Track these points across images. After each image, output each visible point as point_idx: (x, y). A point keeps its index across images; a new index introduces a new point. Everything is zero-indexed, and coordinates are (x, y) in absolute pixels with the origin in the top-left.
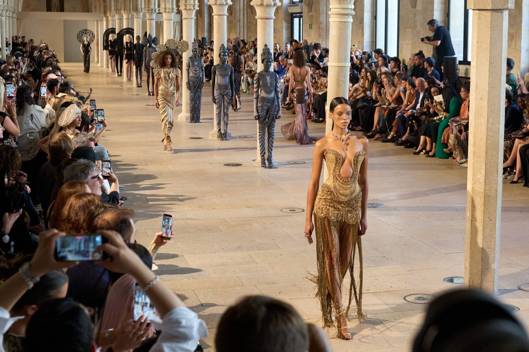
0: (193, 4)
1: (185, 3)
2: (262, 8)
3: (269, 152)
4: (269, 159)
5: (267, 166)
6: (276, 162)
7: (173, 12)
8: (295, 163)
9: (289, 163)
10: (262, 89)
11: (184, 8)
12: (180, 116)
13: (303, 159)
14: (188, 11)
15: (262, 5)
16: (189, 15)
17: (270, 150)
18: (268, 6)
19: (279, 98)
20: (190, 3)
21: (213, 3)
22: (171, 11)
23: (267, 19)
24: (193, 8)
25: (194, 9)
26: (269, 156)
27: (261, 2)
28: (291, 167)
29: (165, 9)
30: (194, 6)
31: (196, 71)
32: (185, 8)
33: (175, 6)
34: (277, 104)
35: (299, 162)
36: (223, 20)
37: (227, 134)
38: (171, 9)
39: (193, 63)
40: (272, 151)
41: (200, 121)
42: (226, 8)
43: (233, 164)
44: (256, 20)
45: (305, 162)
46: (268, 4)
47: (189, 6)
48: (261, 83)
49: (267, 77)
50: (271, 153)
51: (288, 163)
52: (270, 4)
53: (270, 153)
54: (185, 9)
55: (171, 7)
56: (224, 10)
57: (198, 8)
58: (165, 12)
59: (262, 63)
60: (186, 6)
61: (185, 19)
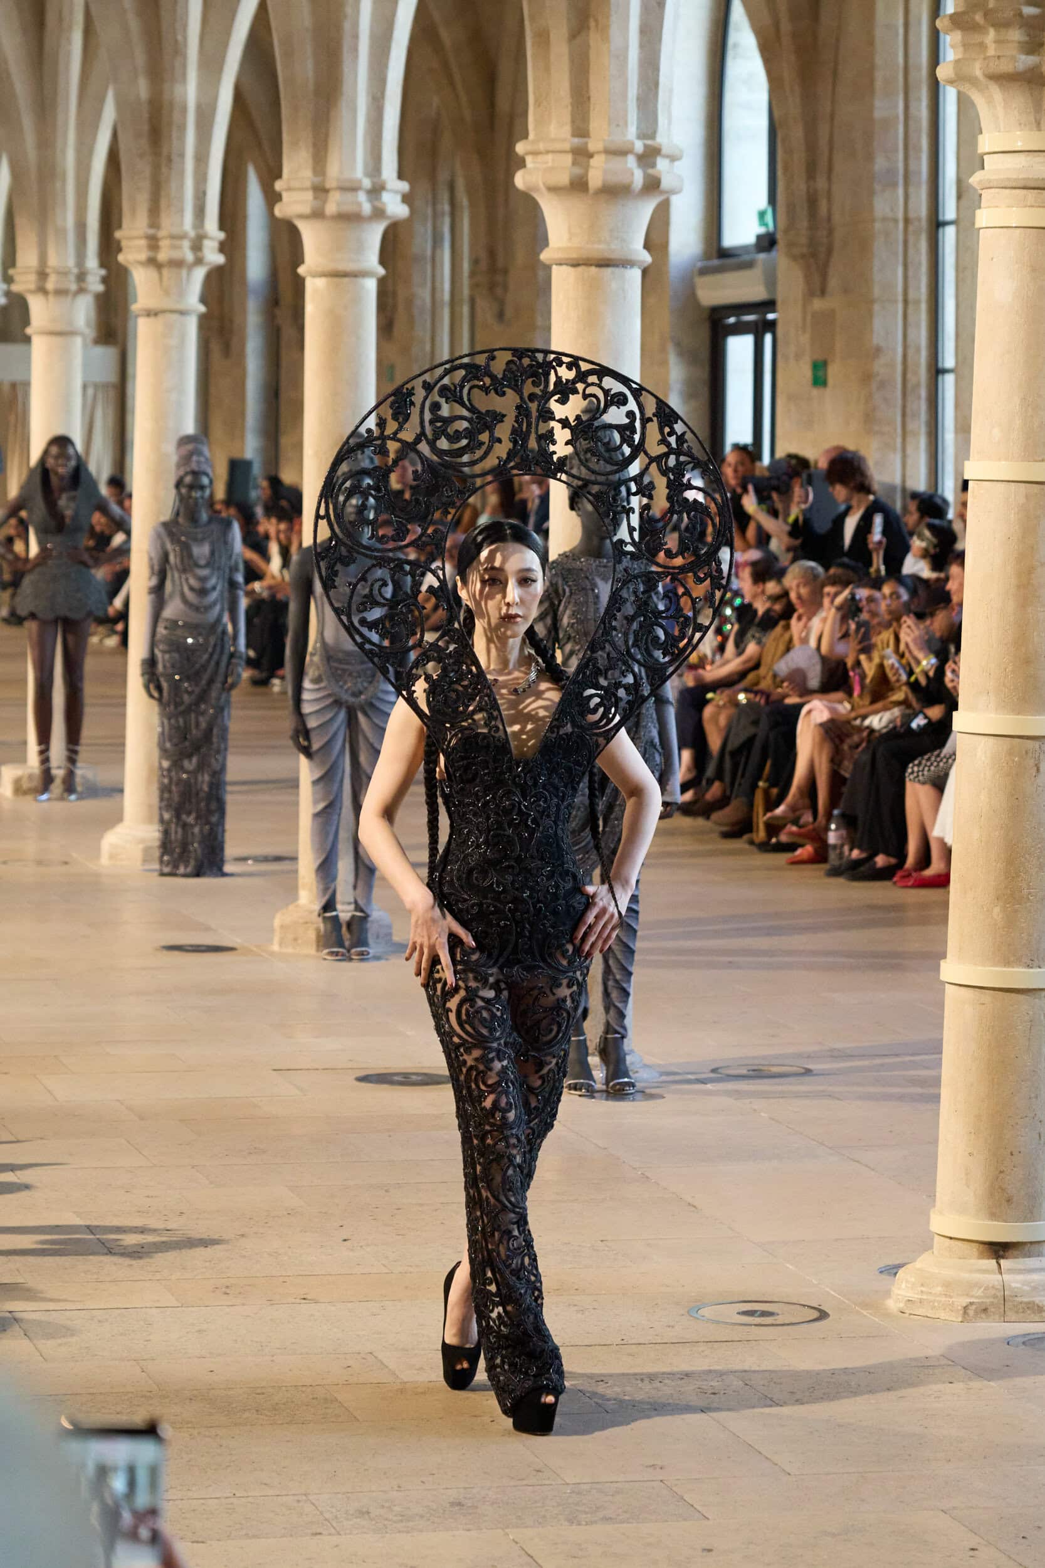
0: (192, 234)
1: (151, 231)
2: (579, 205)
3: (607, 1010)
4: (610, 1049)
5: (599, 1086)
6: (646, 1066)
7: (81, 290)
8: (757, 1074)
9: (719, 1074)
10: (572, 653)
11: (143, 256)
12: (112, 839)
13: (800, 1056)
14: (165, 271)
15: (579, 185)
16: (167, 292)
17: (614, 995)
18: (615, 192)
19: (667, 702)
20: (175, 231)
21: (306, 209)
22: (74, 287)
23: (605, 263)
24: (190, 257)
25: (199, 261)
26: (608, 1028)
27: (578, 171)
28: (728, 1093)
29: (42, 275)
30: (197, 247)
31: (202, 592)
32: (151, 254)
33: (92, 262)
34: (655, 733)
35: (775, 1070)
36: (357, 300)
37: (372, 928)
38: (72, 278)
39: (186, 551)
40: (626, 1002)
41: (228, 868)
42: (374, 235)
43: (406, 1075)
44: (548, 268)
45: (808, 1072)
46: (613, 179)
47: (174, 247)
48: (565, 621)
49: (600, 582)
50: (622, 1015)
51: (714, 1071)
52: (622, 179)
53: (612, 1012)
54: (152, 262)
55: (71, 262)
56: (360, 248)
57: (220, 259)
58: (42, 290)
59: (572, 508)
60: (153, 243)
61: (151, 313)
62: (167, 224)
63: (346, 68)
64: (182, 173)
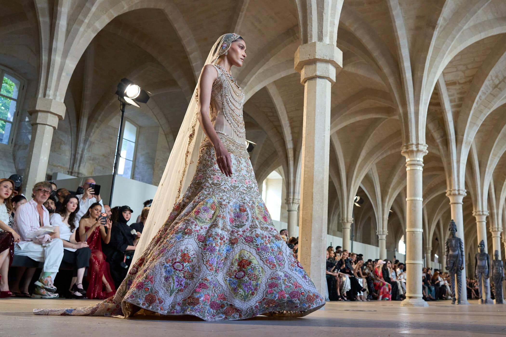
54: (492, 231)
56: (483, 219)
60: (493, 229)
61: (494, 237)
62: (494, 227)
63: (478, 198)
64: (495, 221)
